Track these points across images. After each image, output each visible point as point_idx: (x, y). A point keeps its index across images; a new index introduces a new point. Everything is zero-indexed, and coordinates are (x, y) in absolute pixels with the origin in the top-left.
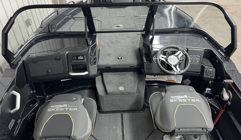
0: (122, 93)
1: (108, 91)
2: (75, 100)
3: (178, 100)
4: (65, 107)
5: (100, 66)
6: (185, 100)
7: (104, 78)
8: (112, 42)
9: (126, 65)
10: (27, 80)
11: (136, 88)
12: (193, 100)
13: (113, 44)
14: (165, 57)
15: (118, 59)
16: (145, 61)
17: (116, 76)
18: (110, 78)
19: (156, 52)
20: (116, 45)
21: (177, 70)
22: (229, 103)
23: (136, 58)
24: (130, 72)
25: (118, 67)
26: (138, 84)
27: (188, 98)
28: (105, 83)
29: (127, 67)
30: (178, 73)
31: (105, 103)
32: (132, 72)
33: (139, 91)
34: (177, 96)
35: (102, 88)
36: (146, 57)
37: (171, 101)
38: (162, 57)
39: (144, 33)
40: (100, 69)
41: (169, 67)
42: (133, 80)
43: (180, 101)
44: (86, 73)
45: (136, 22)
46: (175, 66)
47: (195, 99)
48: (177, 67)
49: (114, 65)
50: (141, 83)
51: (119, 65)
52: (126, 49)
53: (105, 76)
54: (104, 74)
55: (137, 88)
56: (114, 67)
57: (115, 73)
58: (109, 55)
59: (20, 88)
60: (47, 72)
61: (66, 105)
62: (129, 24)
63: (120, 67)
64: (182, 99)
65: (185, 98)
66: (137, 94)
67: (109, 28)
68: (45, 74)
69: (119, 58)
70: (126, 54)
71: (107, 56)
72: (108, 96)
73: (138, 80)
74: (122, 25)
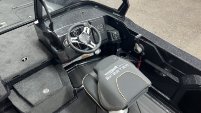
0: (50, 96)
1: (33, 103)
3: (112, 75)
5: (5, 80)
6: (118, 71)
8: (4, 46)
9: (36, 64)
11: (61, 82)
12: (124, 67)
13: (6, 47)
14: (76, 38)
15: (23, 62)
16: (56, 51)
17: (31, 80)
18: (26, 87)
19: (64, 38)
20: (11, 47)
21: (93, 46)
22: (144, 54)
23: (42, 52)
24: (44, 69)
25: (28, 70)
26: (60, 76)
27: (119, 68)
28: (23, 95)
29: (39, 65)
30: (96, 49)
32: (46, 68)
33: (65, 83)
34: (110, 71)
35: (24, 103)
36: (54, 46)
37: (108, 78)
38: (73, 40)
39: (37, 22)
40: (6, 84)
41: (83, 46)
42: (52, 75)
43: (114, 74)
45: (18, 14)
46: (89, 43)
47: (124, 65)
48: (92, 43)
49: (22, 71)
50: (62, 73)
51: (28, 68)
52: (25, 47)
53: (18, 88)
54: (16, 86)
56: (24, 72)
57: (28, 78)
58: (9, 62)
62: (12, 19)
64: (115, 71)
65: (117, 69)
69: (23, 60)
70: (30, 52)
71: (8, 64)
72: (35, 107)
74: (4, 23)
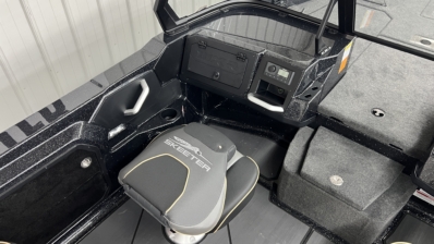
0: (331, 192)
2: (218, 150)
4: (192, 152)
5: (322, 109)
7: (316, 137)
8: (385, 71)
9: (382, 136)
10: (180, 73)
11: (372, 201)
13: (385, 76)
15: (371, 114)
17: (345, 147)
18: (327, 144)
20: (390, 81)
24: (382, 157)
25: (360, 130)
26: (387, 193)
28: (310, 148)
29: (384, 141)
31: (288, 187)
32: (388, 159)
33: (375, 210)
40: (317, 115)
42: (378, 177)
44: (280, 109)
49: (352, 122)
50: (396, 195)
51: (364, 127)
52: (408, 99)
53: (320, 135)
54: (322, 130)
55: (376, 201)
56: (352, 126)
57: (346, 139)
58: (358, 95)
59: (161, 82)
60: (214, 74)
61: (196, 150)
63: (365, 133)
66: (366, 215)
67: (401, 38)
68: (209, 76)
69: (374, 112)
70: (400, 112)
71: (352, 96)
72: (300, 178)
73: (393, 186)
